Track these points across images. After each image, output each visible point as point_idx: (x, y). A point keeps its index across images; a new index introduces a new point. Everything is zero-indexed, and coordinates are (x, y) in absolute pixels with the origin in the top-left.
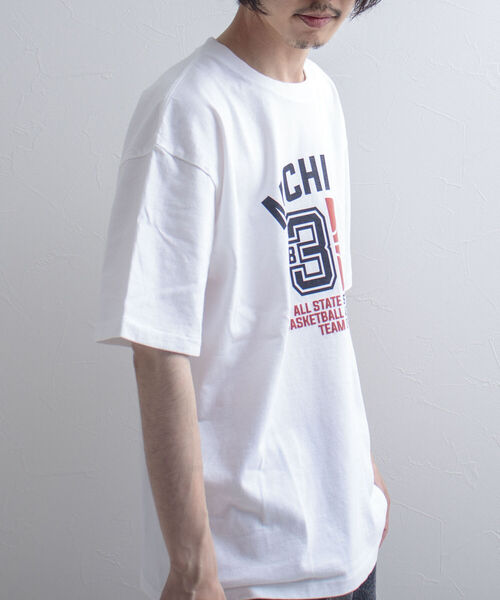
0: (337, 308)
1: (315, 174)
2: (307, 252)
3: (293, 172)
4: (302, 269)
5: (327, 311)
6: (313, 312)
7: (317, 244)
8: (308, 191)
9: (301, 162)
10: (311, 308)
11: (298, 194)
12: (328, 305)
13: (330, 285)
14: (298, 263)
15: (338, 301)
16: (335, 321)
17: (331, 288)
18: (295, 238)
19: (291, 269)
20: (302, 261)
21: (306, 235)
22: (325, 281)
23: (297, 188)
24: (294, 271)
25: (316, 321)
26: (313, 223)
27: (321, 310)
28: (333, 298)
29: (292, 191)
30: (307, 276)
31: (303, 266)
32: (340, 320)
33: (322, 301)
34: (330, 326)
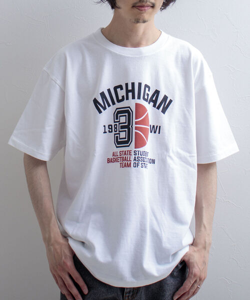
0: (129, 156)
1: (133, 91)
2: (122, 127)
3: (122, 89)
4: (118, 135)
5: (124, 156)
6: (119, 156)
7: (127, 124)
8: (127, 99)
9: (127, 85)
10: (118, 154)
11: (123, 100)
12: (125, 154)
13: (128, 145)
14: (118, 132)
15: (130, 153)
16: (126, 162)
17: (128, 146)
18: (118, 120)
19: (115, 134)
20: (119, 131)
21: (123, 120)
22: (127, 142)
23: (123, 97)
24: (116, 136)
25: (119, 160)
26: (127, 114)
27: (122, 156)
28: (128, 151)
29: (120, 98)
30: (120, 139)
31: (119, 134)
32: (129, 162)
33: (123, 151)
34: (124, 164)
